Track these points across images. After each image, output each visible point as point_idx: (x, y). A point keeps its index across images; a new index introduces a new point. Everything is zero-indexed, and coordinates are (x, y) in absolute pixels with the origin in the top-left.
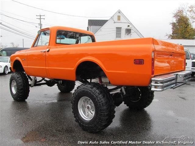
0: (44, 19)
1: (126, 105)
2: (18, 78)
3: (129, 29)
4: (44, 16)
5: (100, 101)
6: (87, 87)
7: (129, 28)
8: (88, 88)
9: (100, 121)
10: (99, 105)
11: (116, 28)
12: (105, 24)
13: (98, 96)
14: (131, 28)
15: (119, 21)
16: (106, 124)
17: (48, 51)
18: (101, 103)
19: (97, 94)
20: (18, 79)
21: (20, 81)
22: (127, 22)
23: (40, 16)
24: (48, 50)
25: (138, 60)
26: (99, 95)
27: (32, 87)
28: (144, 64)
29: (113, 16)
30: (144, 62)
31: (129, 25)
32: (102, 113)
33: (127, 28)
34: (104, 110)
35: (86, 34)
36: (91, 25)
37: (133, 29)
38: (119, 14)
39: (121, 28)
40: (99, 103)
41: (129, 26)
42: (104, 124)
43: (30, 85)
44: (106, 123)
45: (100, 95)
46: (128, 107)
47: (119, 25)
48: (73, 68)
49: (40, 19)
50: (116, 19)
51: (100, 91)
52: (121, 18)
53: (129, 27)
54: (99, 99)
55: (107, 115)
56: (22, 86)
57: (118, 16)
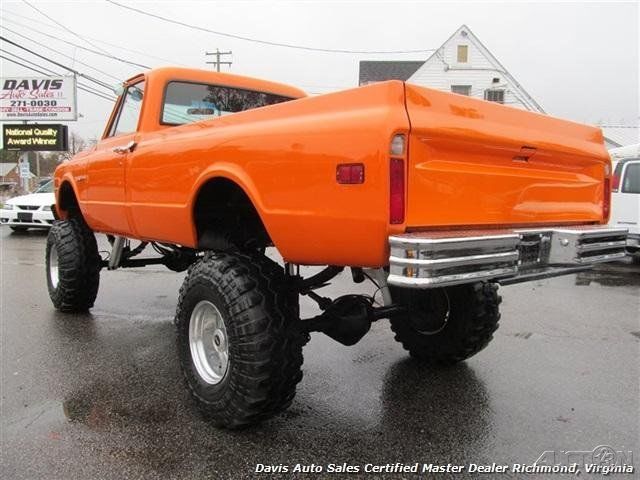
0: (230, 63)
1: (400, 345)
2: (63, 237)
3: (496, 92)
4: (231, 53)
5: (240, 318)
6: (209, 269)
7: (497, 87)
8: (213, 270)
9: (240, 391)
10: (236, 331)
11: (452, 87)
12: (414, 75)
13: (237, 300)
14: (505, 86)
15: (463, 65)
16: (264, 402)
17: (132, 149)
18: (243, 325)
19: (234, 294)
20: (63, 241)
21: (68, 248)
22: (490, 67)
23: (218, 54)
24: (131, 144)
25: (347, 168)
26: (241, 294)
27: (114, 268)
28: (363, 181)
29: (443, 47)
30: (363, 175)
31: (496, 77)
32: (246, 360)
33: (490, 85)
34: (251, 352)
35: (283, 97)
36: (368, 80)
37: (512, 89)
38: (464, 42)
39: (470, 87)
40: (239, 323)
41: (496, 80)
42: (253, 401)
43: (105, 264)
44: (264, 398)
45: (244, 298)
46: (408, 352)
47: (462, 79)
48: (183, 204)
49: (219, 63)
50: (451, 56)
51: (247, 281)
52: (472, 53)
53: (496, 85)
54: (238, 311)
55: (263, 369)
56: (74, 263)
57: (460, 47)
